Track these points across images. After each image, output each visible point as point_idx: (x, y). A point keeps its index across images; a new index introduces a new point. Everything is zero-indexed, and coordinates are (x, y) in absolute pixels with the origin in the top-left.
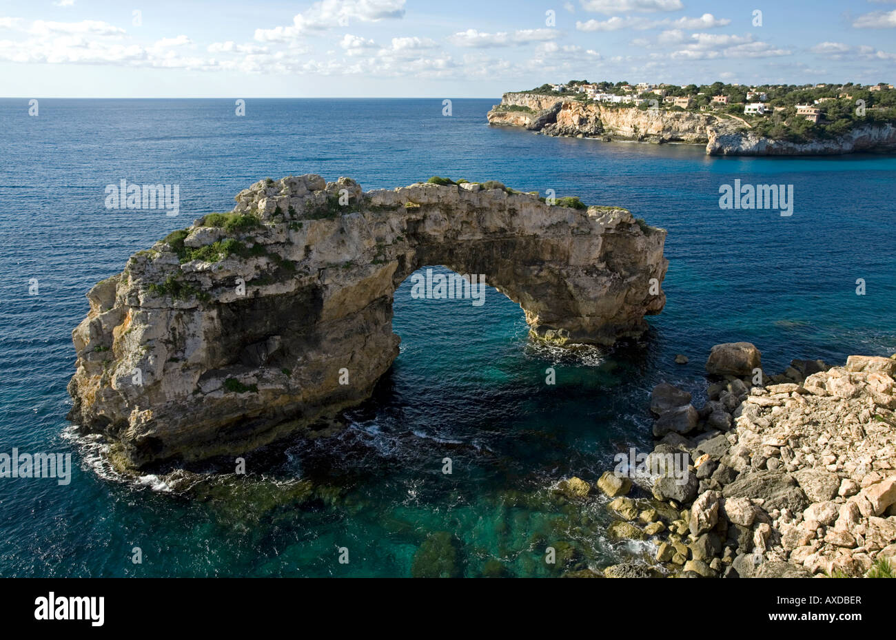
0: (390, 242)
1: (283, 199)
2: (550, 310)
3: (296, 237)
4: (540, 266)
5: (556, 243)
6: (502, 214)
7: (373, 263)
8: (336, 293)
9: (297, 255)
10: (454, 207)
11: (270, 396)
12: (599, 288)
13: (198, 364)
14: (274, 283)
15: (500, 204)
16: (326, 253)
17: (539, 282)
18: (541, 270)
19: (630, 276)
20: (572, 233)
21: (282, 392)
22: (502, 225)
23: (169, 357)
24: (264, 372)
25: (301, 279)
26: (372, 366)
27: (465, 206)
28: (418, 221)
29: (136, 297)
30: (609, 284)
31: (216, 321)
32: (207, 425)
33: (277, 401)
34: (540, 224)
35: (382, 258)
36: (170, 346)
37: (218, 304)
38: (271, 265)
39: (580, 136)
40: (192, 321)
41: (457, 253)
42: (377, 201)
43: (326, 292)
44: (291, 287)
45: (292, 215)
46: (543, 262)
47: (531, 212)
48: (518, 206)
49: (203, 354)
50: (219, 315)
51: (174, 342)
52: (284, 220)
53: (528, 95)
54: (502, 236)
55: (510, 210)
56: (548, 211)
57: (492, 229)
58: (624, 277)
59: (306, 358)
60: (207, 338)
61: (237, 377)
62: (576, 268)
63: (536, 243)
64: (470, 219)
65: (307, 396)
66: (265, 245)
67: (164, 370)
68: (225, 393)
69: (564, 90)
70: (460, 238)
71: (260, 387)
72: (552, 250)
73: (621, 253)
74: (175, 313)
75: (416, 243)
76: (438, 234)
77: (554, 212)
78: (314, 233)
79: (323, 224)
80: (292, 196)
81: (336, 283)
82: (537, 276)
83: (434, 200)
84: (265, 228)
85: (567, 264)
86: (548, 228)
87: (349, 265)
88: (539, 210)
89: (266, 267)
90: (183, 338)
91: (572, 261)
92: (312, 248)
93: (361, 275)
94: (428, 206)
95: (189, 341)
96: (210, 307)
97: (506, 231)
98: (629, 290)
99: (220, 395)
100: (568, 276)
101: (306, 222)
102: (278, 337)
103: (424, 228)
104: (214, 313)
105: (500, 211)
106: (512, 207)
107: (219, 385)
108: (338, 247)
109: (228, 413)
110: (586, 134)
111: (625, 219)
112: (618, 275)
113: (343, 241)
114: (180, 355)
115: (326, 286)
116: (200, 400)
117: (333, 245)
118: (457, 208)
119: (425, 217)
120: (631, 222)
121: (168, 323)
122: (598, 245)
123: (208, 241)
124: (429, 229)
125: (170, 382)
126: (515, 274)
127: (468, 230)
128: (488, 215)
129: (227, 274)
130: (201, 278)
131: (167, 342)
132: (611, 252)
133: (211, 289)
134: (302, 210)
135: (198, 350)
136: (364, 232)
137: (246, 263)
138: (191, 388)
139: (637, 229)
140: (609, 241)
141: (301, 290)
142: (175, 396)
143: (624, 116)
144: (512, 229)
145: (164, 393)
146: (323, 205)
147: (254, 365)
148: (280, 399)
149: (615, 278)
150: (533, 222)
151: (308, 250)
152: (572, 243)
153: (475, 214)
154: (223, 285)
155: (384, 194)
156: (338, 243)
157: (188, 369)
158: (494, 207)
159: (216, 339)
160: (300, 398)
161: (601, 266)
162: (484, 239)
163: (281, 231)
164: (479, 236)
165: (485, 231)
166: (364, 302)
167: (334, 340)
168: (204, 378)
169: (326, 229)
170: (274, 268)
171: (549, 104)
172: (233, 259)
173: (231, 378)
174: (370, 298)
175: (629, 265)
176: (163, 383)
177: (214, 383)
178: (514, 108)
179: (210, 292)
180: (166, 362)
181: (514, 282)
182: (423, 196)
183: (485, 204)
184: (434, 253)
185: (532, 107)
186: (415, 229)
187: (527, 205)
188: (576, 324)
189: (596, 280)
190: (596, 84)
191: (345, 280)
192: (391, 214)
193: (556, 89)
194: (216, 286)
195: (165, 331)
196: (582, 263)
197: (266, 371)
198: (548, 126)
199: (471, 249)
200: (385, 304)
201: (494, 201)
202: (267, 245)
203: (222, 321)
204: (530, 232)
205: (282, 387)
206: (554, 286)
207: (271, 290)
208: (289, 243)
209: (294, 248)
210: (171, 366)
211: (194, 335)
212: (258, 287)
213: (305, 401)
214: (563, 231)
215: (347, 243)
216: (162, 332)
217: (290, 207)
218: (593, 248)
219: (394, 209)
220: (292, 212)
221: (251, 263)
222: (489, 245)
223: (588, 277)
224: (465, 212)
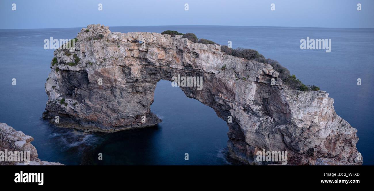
5: (225, 82)
6: (189, 55)
9: (81, 56)
10: (167, 47)
16: (89, 57)
22: (189, 62)
25: (81, 66)
28: (144, 52)
34: (215, 65)
37: (59, 69)
44: (77, 68)
48: (198, 51)
54: (192, 70)
55: (193, 53)
57: (186, 64)
59: (85, 101)
61: (66, 99)
62: (238, 104)
63: (215, 79)
64: (179, 56)
66: (75, 51)
70: (171, 66)
76: (154, 61)
83: (150, 41)
84: (76, 44)
85: (233, 99)
86: (221, 69)
91: (236, 98)
94: (149, 45)
97: (192, 67)
99: (59, 103)
100: (232, 108)
106: (194, 51)
108: (91, 55)
115: (88, 72)
116: (56, 102)
118: (170, 49)
119: (148, 50)
122: (252, 90)
124: (149, 57)
127: (175, 62)
128: (183, 54)
133: (60, 63)
141: (83, 71)
144: (196, 66)
150: (210, 64)
151: (84, 55)
152: (235, 84)
156: (91, 53)
162: (184, 70)
164: (180, 67)
165: (183, 64)
168: (60, 96)
170: (75, 60)
173: (64, 99)
180: (53, 86)
183: (182, 48)
191: (91, 71)
196: (242, 101)
201: (185, 46)
204: (208, 70)
207: (71, 68)
222: (189, 74)
223: (245, 114)
224: (175, 51)
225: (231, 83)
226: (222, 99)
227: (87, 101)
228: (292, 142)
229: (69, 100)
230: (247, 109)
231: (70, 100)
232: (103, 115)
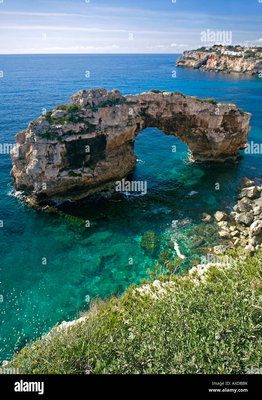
0: (133, 117)
1: (90, 99)
2: (199, 147)
3: (95, 115)
4: (196, 128)
5: (203, 119)
6: (181, 106)
7: (127, 126)
8: (112, 138)
9: (96, 123)
10: (160, 103)
11: (86, 179)
12: (220, 138)
13: (58, 165)
14: (87, 133)
15: (180, 102)
16: (108, 121)
17: (195, 135)
18: (196, 130)
19: (234, 133)
20: (210, 114)
21: (91, 177)
22: (181, 111)
23: (47, 162)
24: (84, 169)
25: (98, 132)
26: (126, 168)
27: (165, 102)
28: (145, 109)
29: (33, 138)
30: (224, 136)
31: (65, 149)
32: (63, 189)
33: (89, 180)
34: (196, 110)
35: (130, 124)
36: (48, 158)
37: (65, 142)
38: (85, 126)
39: (217, 71)
40: (55, 148)
41: (161, 123)
42: (129, 100)
43: (108, 137)
44: (94, 135)
45: (94, 105)
46: (197, 127)
47: (193, 105)
48: (187, 103)
49: (60, 162)
50: (66, 146)
51: (49, 157)
52: (91, 108)
53: (194, 52)
54: (180, 115)
55: (184, 104)
56: (200, 105)
57: (176, 112)
58: (231, 134)
59: (100, 164)
60: (61, 155)
61: (74, 171)
62: (211, 129)
63: (195, 119)
64: (167, 108)
65: (100, 179)
66: (83, 118)
67: (46, 168)
68: (69, 177)
69: (211, 49)
70: (163, 116)
71: (82, 175)
72: (201, 122)
73: (231, 123)
74: (49, 145)
75: (144, 118)
76: (154, 114)
77: (203, 105)
78: (103, 113)
79: (106, 110)
80: (94, 98)
81: (112, 134)
82: (194, 132)
83: (152, 100)
84: (83, 111)
85: (207, 128)
86: (200, 112)
87: (117, 127)
88: (196, 104)
89: (83, 127)
90: (52, 155)
91: (209, 127)
92: (102, 119)
93: (122, 131)
94: (150, 102)
95: (55, 157)
96: (62, 143)
97: (182, 113)
98: (233, 139)
99: (67, 178)
100: (207, 133)
101: (99, 109)
102: (89, 156)
103: (148, 111)
104: (64, 145)
105: (180, 104)
106: (185, 103)
107: (67, 174)
108: (112, 119)
109: (70, 185)
110: (219, 70)
111: (233, 108)
112: (228, 133)
113: (114, 117)
114: (51, 162)
115: (108, 135)
116: (60, 179)
117: (110, 118)
118: (162, 103)
119: (148, 107)
120: (236, 110)
121: (46, 149)
122: (221, 120)
123: (60, 116)
124: (150, 112)
125: (48, 172)
126: (185, 131)
127: (166, 113)
128: (175, 106)
129: (68, 130)
130: (58, 131)
131: (46, 157)
132: (226, 123)
133: (62, 136)
134: (98, 103)
135: (58, 160)
136: (123, 113)
137: (75, 125)
138: (56, 175)
139: (238, 113)
140: (226, 118)
141: (98, 137)
142: (50, 177)
143: (237, 61)
144: (185, 112)
145: (46, 176)
146: (106, 101)
147: (80, 166)
148: (90, 179)
149: (227, 134)
150: (194, 109)
151: (100, 120)
152: (210, 118)
153: (169, 106)
154: (67, 134)
155: (132, 97)
156: (112, 117)
157: (55, 167)
158: (177, 103)
159: (65, 156)
160: (98, 179)
161: (222, 129)
162: (173, 116)
163: (89, 112)
164: (170, 115)
165: (173, 113)
166: (123, 142)
167: (111, 157)
168: (61, 171)
169: (108, 112)
170: (87, 127)
171: (203, 57)
172: (70, 123)
173: (71, 171)
174: (125, 140)
175: (234, 128)
176: (45, 173)
177: (65, 173)
178: (188, 58)
179: (62, 137)
180: (46, 164)
181: (184, 135)
182: (147, 98)
183: (174, 101)
184: (152, 122)
185: (196, 58)
186: (144, 112)
187: (191, 102)
188: (209, 153)
189: (219, 135)
190: (225, 46)
191: (115, 133)
192: (134, 105)
193: (207, 49)
194: (64, 134)
195: (45, 152)
196: (213, 127)
197: (85, 168)
198: (202, 67)
199: (167, 121)
200: (131, 143)
201: (177, 100)
202: (84, 118)
203: (67, 148)
204: (192, 114)
205: (91, 175)
206: (201, 136)
207: (86, 136)
208: (93, 117)
209: (95, 119)
210: (48, 166)
211: (56, 154)
212: (81, 135)
213: (100, 181)
214: (206, 114)
215: (116, 118)
216: (44, 153)
217: (93, 102)
218: (219, 121)
219: (135, 103)
220: (93, 104)
221: (77, 125)
222: (174, 119)
223: (216, 133)
224: (165, 105)
225: (207, 119)
226: (199, 129)
227: (103, 163)
228: (236, 140)
229: (79, 169)
230: (217, 130)
231: (81, 169)
232: (118, 170)
